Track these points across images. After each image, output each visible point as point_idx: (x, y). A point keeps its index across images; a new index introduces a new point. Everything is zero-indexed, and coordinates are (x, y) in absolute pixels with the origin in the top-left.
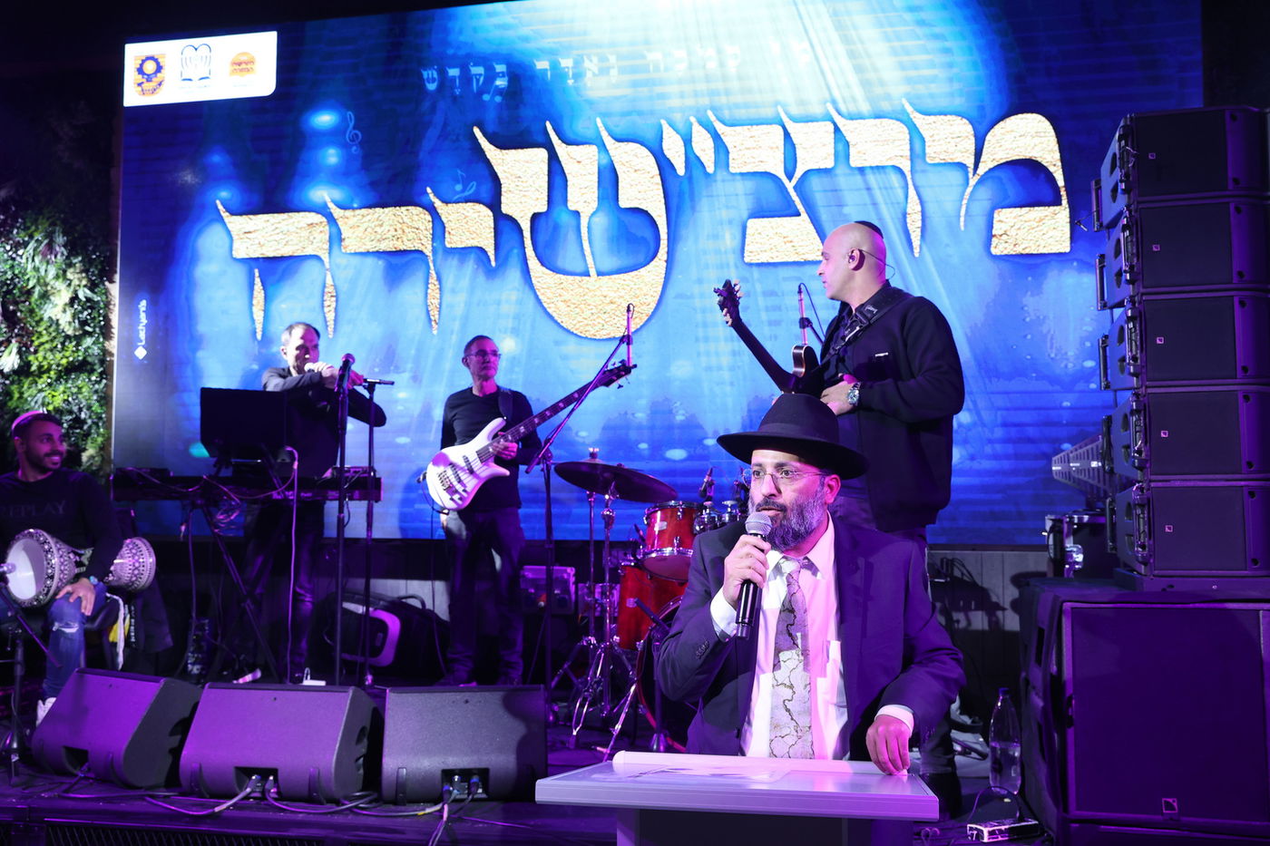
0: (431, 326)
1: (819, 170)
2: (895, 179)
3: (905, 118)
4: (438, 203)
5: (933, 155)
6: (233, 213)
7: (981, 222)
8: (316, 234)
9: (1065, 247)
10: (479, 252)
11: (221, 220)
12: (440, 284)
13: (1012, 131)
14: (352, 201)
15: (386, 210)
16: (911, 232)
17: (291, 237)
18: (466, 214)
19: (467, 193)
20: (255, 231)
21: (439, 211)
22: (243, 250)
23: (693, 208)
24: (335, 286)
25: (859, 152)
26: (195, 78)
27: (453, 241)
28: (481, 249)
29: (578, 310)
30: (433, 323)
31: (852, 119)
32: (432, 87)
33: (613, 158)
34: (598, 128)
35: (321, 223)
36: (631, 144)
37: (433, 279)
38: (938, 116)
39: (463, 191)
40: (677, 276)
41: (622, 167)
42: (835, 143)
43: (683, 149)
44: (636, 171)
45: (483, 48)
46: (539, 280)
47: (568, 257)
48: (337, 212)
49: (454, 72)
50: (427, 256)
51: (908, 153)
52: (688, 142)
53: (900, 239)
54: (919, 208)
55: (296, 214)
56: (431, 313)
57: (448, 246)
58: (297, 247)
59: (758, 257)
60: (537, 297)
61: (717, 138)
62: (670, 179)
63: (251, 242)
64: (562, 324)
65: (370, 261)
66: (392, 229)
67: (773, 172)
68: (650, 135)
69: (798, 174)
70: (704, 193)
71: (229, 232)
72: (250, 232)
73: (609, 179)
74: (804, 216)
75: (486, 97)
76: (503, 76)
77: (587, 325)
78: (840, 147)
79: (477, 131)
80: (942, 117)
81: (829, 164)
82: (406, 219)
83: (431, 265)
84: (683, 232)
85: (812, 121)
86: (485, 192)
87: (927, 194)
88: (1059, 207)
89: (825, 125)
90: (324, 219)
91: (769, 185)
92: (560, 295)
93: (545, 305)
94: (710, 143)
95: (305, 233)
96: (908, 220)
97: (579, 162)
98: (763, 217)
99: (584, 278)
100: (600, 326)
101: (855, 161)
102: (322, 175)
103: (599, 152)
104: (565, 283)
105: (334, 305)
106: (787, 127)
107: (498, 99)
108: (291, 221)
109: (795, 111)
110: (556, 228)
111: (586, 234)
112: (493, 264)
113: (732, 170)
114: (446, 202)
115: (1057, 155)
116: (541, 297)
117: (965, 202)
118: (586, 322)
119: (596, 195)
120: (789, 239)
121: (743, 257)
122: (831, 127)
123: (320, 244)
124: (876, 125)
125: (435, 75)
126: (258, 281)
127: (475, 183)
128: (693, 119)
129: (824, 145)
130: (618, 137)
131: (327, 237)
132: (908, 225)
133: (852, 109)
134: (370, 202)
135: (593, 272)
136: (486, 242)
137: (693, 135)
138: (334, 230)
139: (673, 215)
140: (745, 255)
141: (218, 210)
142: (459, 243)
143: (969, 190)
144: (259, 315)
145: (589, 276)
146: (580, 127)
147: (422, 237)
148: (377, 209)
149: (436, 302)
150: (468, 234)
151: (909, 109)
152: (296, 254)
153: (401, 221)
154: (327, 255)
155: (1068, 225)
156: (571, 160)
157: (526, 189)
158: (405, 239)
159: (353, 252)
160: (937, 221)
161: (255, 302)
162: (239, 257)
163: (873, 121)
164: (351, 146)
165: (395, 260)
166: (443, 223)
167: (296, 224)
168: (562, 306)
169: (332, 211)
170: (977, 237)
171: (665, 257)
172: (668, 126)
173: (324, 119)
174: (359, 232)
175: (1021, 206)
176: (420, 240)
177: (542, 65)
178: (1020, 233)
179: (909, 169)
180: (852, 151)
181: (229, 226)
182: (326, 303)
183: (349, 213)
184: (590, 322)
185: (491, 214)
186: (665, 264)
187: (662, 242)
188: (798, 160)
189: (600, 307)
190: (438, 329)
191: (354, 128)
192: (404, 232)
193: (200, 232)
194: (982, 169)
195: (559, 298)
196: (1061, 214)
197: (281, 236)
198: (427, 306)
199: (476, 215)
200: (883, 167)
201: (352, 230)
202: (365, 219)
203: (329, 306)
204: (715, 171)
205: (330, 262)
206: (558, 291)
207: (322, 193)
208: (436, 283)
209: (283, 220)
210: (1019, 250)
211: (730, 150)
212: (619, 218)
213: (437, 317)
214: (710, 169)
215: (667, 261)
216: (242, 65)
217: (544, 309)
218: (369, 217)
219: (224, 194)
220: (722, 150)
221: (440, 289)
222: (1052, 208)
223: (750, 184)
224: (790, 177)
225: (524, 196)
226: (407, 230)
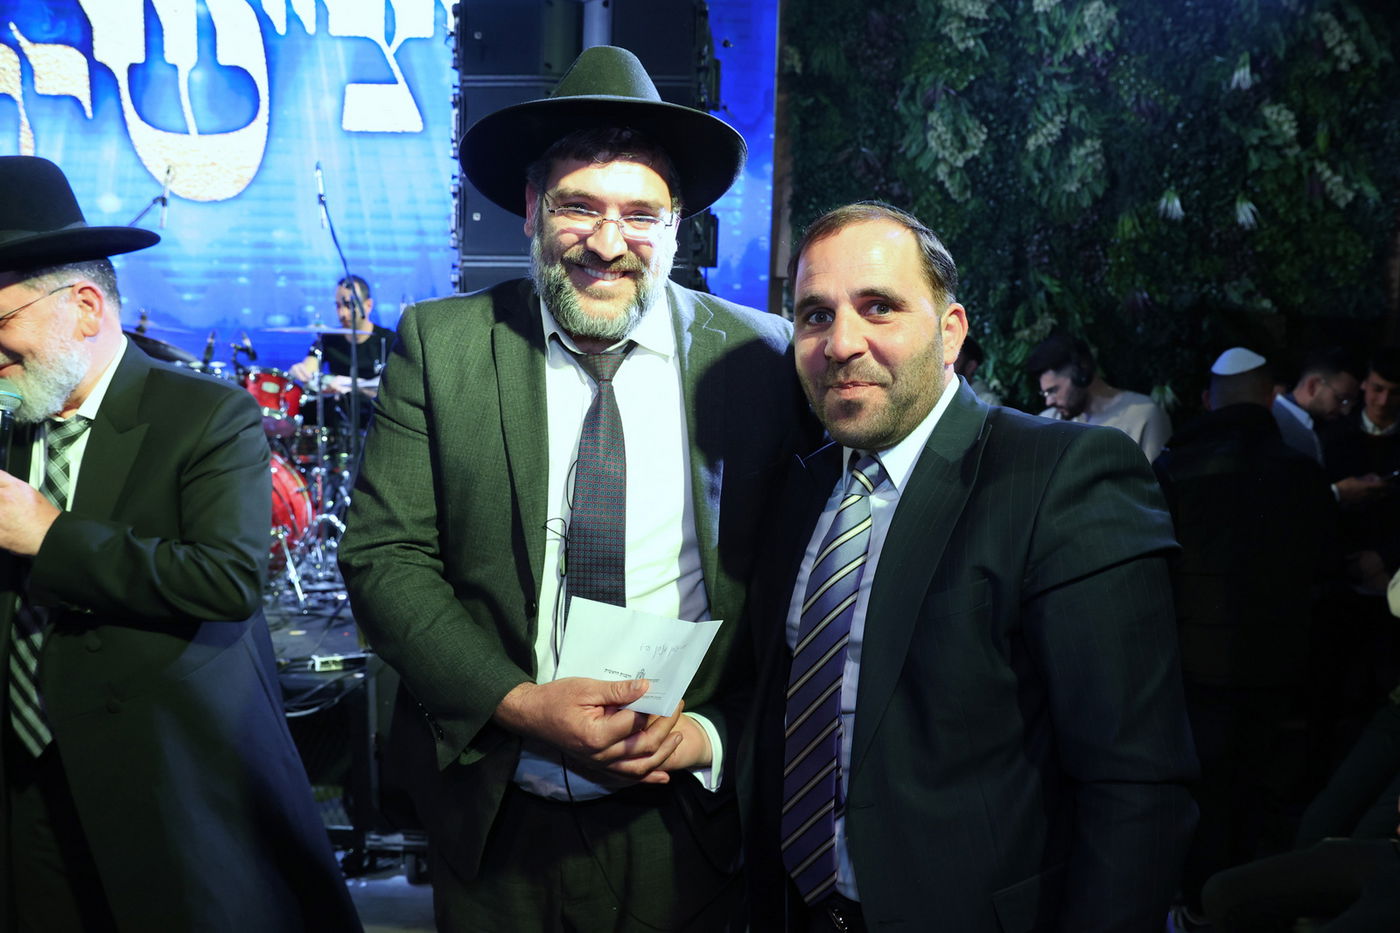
1: (419, 39)
4: (24, 42)
10: (73, 102)
12: (33, 132)
18: (57, 57)
19: (55, 35)
21: (27, 52)
27: (44, 86)
28: (76, 101)
33: (210, 10)
37: (25, 128)
39: (52, 31)
40: (279, 142)
41: (221, 19)
42: (434, 13)
43: (284, 7)
44: (235, 25)
46: (139, 136)
47: (166, 114)
50: (16, 101)
57: (39, 92)
59: (357, 125)
60: (136, 153)
62: (271, 38)
67: (373, 38)
69: (397, 41)
73: (207, 34)
74: (402, 84)
77: (189, 186)
78: (440, 15)
81: (429, 32)
83: (22, 112)
84: (284, 96)
86: (77, 37)
91: (369, 52)
92: (160, 153)
93: (146, 162)
97: (176, 11)
98: (362, 83)
99: (184, 136)
100: (202, 188)
103: (197, 3)
104: (165, 140)
111: (185, 90)
112: (89, 114)
113: (332, 33)
114: (34, 41)
116: (140, 154)
118: (187, 183)
119: (195, 49)
121: (342, 124)
127: (64, 23)
135: (193, 128)
136: (81, 92)
140: (344, 122)
142: (50, 89)
145: (187, 133)
147: (10, 80)
150: (60, 80)
166: (31, 66)
171: (267, 119)
176: (9, 83)
184: (192, 183)
185: (84, 60)
186: (266, 126)
187: (262, 102)
188: (398, 26)
189: (202, 167)
195: (159, 155)
199: (67, 59)
204: (316, 33)
206: (158, 147)
208: (29, 131)
211: (330, 9)
212: (218, 76)
214: (311, 30)
215: (269, 123)
217: (144, 166)
220: (322, 11)
221: (34, 137)
223: (351, 45)
224: (389, 42)
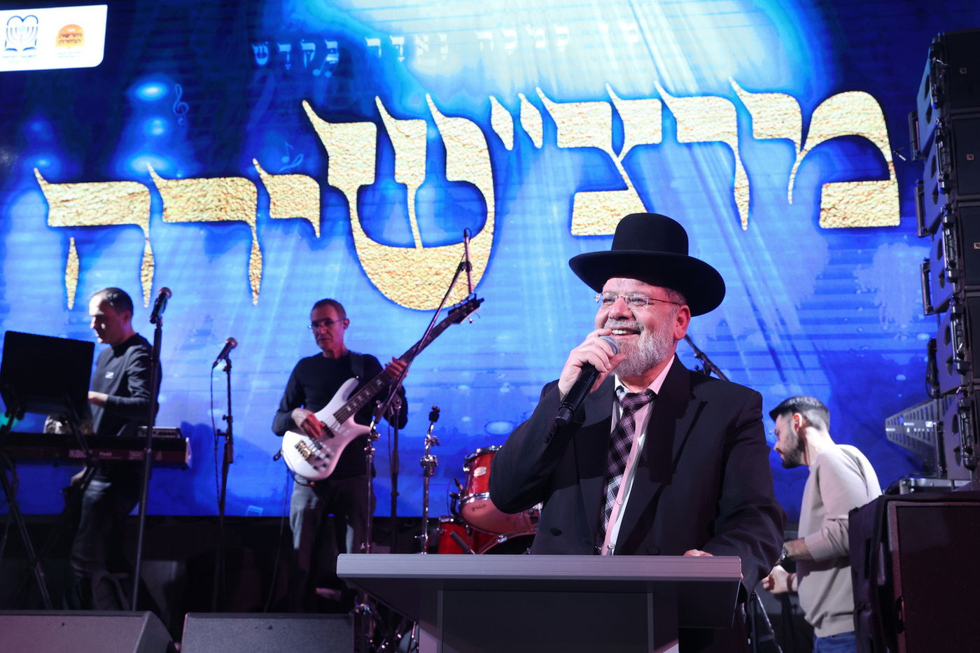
0: (252, 297)
1: (647, 146)
2: (722, 154)
3: (732, 96)
4: (263, 174)
5: (760, 131)
6: (50, 181)
7: (809, 195)
8: (136, 204)
9: (895, 221)
10: (304, 224)
11: (39, 188)
12: (263, 254)
13: (838, 108)
14: (176, 171)
15: (211, 181)
16: (739, 206)
17: (111, 206)
18: (294, 186)
19: (293, 166)
20: (73, 200)
21: (265, 182)
22: (59, 218)
23: (521, 183)
24: (153, 255)
25: (686, 129)
26: (20, 48)
27: (277, 212)
28: (306, 221)
29: (402, 282)
30: (254, 294)
31: (679, 96)
32: (262, 61)
33: (441, 133)
34: (427, 103)
35: (143, 192)
36: (460, 119)
37: (256, 251)
38: (764, 94)
39: (290, 163)
40: (503, 249)
41: (451, 141)
42: (662, 119)
43: (512, 124)
44: (464, 145)
45: (316, 25)
46: (363, 251)
47: (393, 228)
48: (160, 182)
49: (285, 48)
50: (251, 226)
51: (735, 130)
52: (516, 118)
53: (728, 212)
54: (746, 183)
55: (118, 183)
56: (252, 283)
57: (273, 216)
58: (116, 216)
59: (585, 230)
60: (361, 268)
61: (545, 114)
62: (498, 153)
63: (69, 211)
64: (386, 295)
65: (192, 231)
66: (216, 199)
67: (601, 147)
68: (479, 112)
69: (626, 149)
70: (532, 166)
71: (46, 201)
72: (67, 201)
73: (437, 153)
74: (632, 190)
75: (317, 72)
76: (335, 52)
77: (412, 296)
78: (668, 123)
79: (306, 105)
80: (769, 95)
81: (657, 139)
82: (230, 190)
83: (254, 235)
84: (511, 205)
85: (640, 99)
86: (312, 164)
87: (755, 169)
88: (887, 181)
89: (653, 102)
90: (146, 189)
91: (597, 160)
92: (385, 267)
93: (369, 276)
94: (538, 120)
95: (125, 203)
96: (736, 194)
97: (408, 136)
98: (591, 191)
99: (409, 249)
100: (425, 298)
101: (683, 137)
102: (147, 145)
103: (428, 127)
104: (390, 254)
105: (151, 275)
106: (615, 103)
107: (328, 74)
108: (111, 190)
109: (624, 90)
110: (383, 201)
111: (413, 206)
112: (318, 235)
113: (560, 145)
114: (272, 173)
115: (885, 132)
116: (365, 268)
117: (792, 176)
118: (410, 293)
119: (424, 168)
120: (617, 213)
121: (570, 229)
122: (659, 105)
123: (141, 214)
124: (703, 102)
125: (266, 50)
126: (73, 249)
127: (302, 156)
128: (522, 96)
129: (652, 122)
130: (448, 112)
131: (148, 207)
132: (736, 199)
133: (680, 87)
134: (194, 173)
135: (418, 243)
136: (311, 213)
137: (522, 112)
138: (156, 201)
139: (500, 188)
140: (572, 228)
141: (35, 179)
142: (284, 214)
143: (797, 165)
144: (71, 284)
145: (413, 246)
146: (410, 103)
147: (246, 208)
148: (201, 180)
149: (258, 272)
150: (293, 205)
151: (736, 87)
152: (115, 223)
153: (225, 191)
154: (147, 224)
155: (897, 199)
156: (400, 134)
157: (354, 162)
158: (228, 209)
159: (174, 221)
160: (764, 196)
161: (68, 271)
162: (55, 225)
163: (699, 99)
164: (178, 118)
165: (217, 230)
166: (268, 195)
167: (117, 194)
168: (386, 277)
169: (155, 181)
170: (806, 211)
171: (492, 230)
172: (496, 102)
173: (152, 91)
174: (182, 202)
175: (850, 181)
176: (245, 210)
177: (373, 42)
178: (849, 207)
179: (736, 144)
180: (679, 127)
181: (46, 194)
182: (144, 273)
183: (172, 183)
184: (415, 294)
185: (317, 185)
186: (491, 237)
187: (489, 215)
188: (626, 135)
189: (425, 279)
190: (258, 299)
191: (182, 100)
192: (227, 202)
193: (14, 201)
194: (810, 145)
195: (383, 270)
196: (890, 189)
197: (100, 205)
198: (248, 277)
199: (302, 187)
200: (711, 143)
201: (174, 200)
202: (188, 190)
203: (147, 275)
204: (543, 146)
205: (150, 232)
206: (383, 262)
207: (146, 163)
208: (259, 253)
209: (104, 189)
210: (848, 223)
211: (558, 126)
212: (446, 191)
213: (258, 287)
214: (538, 143)
215: (493, 234)
216: (69, 36)
217: (369, 281)
218: (193, 188)
219: (43, 162)
220: (550, 126)
221: (263, 260)
222: (880, 183)
223: (577, 158)
224: (618, 152)
225: (352, 168)
226: (231, 201)
